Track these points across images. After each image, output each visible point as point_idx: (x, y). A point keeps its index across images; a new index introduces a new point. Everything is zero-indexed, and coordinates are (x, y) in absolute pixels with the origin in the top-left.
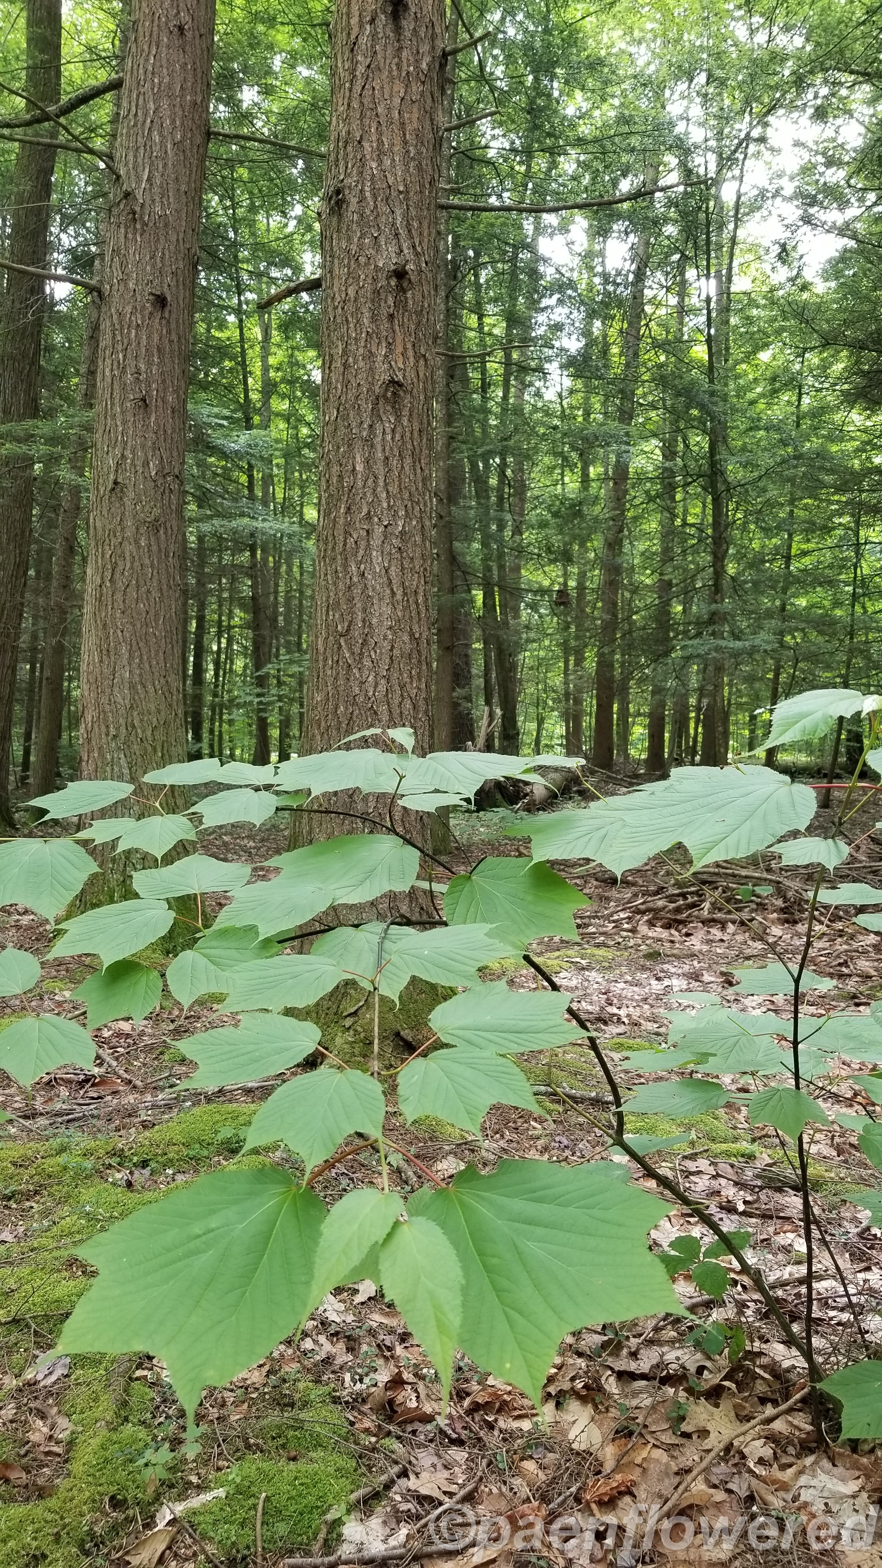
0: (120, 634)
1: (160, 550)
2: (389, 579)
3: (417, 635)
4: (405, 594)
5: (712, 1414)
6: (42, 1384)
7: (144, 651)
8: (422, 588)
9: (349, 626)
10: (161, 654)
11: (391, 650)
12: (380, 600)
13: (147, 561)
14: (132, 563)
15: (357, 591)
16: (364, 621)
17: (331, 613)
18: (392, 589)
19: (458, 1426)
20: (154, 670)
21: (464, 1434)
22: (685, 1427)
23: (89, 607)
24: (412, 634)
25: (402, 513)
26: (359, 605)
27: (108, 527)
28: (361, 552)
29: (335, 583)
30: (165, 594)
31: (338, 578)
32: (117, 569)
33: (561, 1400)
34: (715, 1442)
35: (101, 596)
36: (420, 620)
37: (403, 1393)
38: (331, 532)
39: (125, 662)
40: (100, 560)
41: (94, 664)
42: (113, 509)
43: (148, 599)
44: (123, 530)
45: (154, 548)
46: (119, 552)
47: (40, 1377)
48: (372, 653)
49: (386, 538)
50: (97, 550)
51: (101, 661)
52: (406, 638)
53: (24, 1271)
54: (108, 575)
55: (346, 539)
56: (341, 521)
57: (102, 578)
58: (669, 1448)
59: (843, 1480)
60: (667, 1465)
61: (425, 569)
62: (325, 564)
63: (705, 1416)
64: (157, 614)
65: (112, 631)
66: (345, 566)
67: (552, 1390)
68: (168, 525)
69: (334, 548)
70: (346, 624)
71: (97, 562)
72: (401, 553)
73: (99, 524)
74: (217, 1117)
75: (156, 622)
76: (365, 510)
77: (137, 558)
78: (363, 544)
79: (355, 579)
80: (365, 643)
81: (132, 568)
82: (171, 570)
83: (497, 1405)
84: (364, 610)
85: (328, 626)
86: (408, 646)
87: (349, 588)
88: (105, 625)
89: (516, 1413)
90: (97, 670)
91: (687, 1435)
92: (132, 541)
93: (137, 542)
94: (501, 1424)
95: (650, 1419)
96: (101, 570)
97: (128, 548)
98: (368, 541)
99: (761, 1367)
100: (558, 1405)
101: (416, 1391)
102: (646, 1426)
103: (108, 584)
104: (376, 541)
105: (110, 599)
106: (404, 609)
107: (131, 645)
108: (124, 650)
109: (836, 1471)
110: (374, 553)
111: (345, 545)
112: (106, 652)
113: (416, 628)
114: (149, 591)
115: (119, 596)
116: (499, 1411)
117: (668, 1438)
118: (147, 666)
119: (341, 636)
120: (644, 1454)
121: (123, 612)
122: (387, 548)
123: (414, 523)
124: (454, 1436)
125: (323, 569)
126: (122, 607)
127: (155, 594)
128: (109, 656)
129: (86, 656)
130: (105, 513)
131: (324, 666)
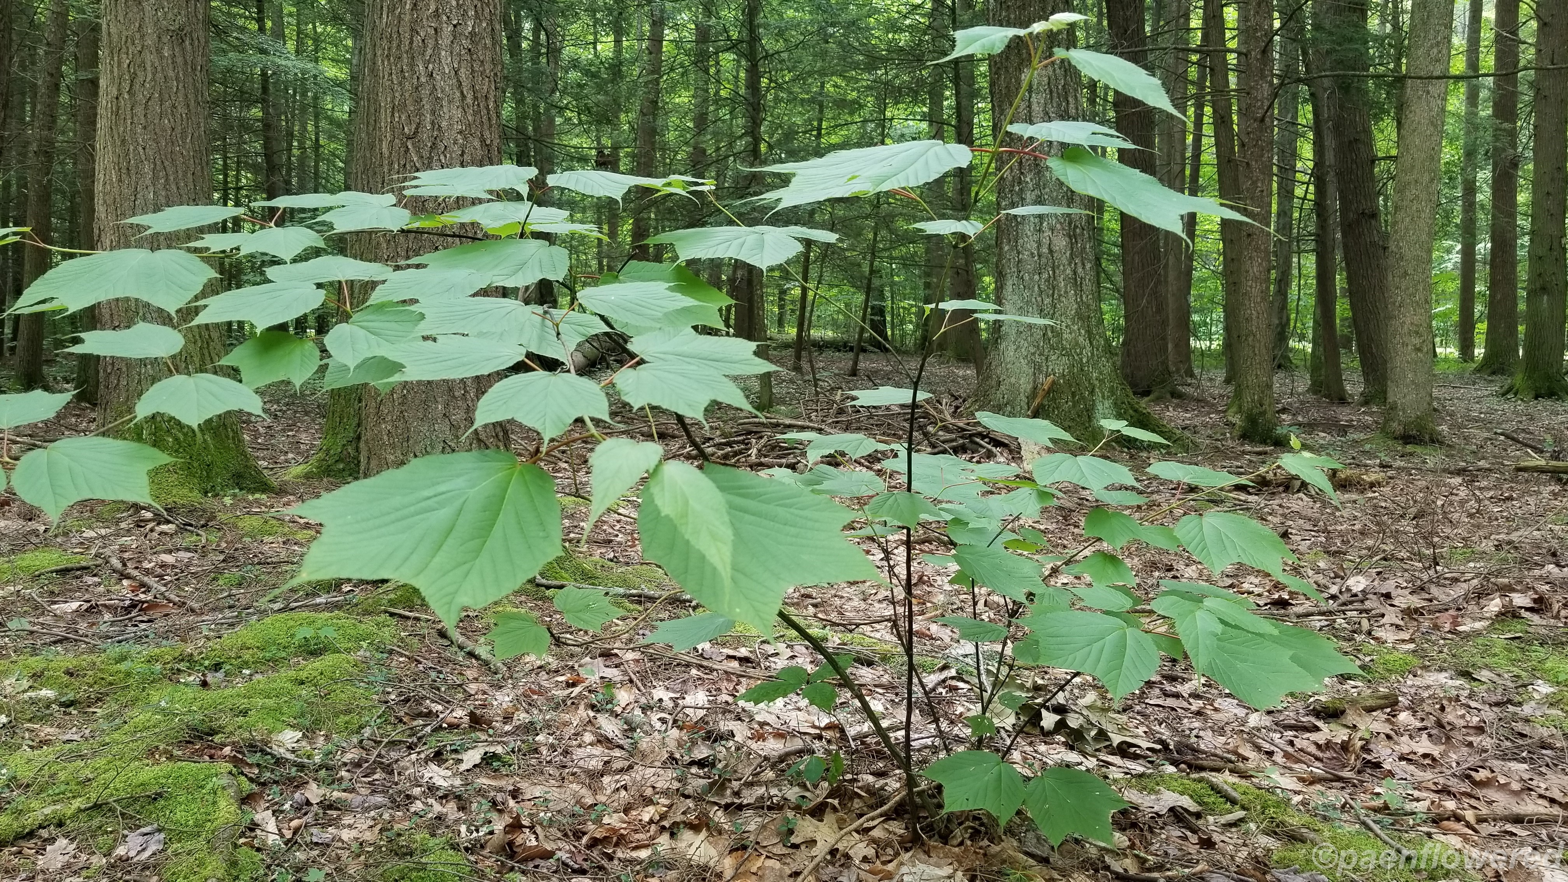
0: (141, 151)
1: (186, 63)
2: (459, 81)
3: (488, 142)
4: (475, 98)
5: (817, 827)
6: (135, 860)
7: (170, 171)
8: (492, 93)
9: (417, 128)
10: (189, 175)
11: (462, 155)
12: (450, 102)
13: (171, 74)
14: (154, 74)
15: (425, 92)
16: (433, 123)
17: (397, 115)
18: (462, 93)
19: (579, 859)
20: (182, 192)
21: (586, 865)
22: (794, 840)
23: (104, 121)
24: (483, 141)
25: (471, 13)
26: (427, 107)
27: (125, 33)
28: (429, 51)
29: (400, 83)
30: (193, 111)
31: (404, 77)
32: (137, 80)
33: (675, 831)
34: (821, 850)
35: (118, 108)
36: (491, 126)
37: (522, 836)
38: (395, 29)
39: (148, 182)
40: (116, 70)
41: (111, 184)
42: (130, 15)
43: (173, 115)
44: (142, 37)
45: (179, 60)
46: (139, 61)
47: (132, 854)
48: (442, 157)
49: (455, 38)
50: (112, 59)
51: (120, 181)
52: (477, 143)
53: (100, 762)
54: (126, 86)
55: (412, 36)
56: (407, 18)
57: (119, 90)
58: (781, 857)
59: (939, 866)
60: (781, 870)
61: (496, 74)
62: (389, 64)
63: (811, 828)
64: (184, 133)
65: (132, 148)
66: (412, 65)
67: (666, 824)
68: (195, 36)
69: (399, 46)
70: (414, 126)
71: (112, 72)
72: (471, 55)
73: (113, 30)
74: (292, 623)
75: (184, 139)
76: (433, 8)
77: (159, 68)
78: (431, 43)
79: (423, 79)
80: (434, 146)
81: (153, 79)
82: (199, 85)
83: (615, 839)
84: (433, 112)
85: (393, 129)
86: (480, 152)
87: (417, 88)
88: (123, 141)
89: (634, 845)
90: (116, 190)
91: (795, 846)
92: (154, 51)
93: (159, 51)
94: (620, 854)
95: (761, 837)
96: (117, 81)
97: (150, 58)
98: (436, 40)
99: (859, 788)
100: (673, 835)
101: (535, 833)
102: (758, 843)
103: (126, 96)
104: (445, 39)
105: (128, 112)
106: (475, 114)
107: (155, 165)
108: (147, 168)
109: (934, 860)
110: (443, 53)
111: (411, 43)
112: (125, 170)
113: (487, 134)
114: (174, 106)
115: (139, 110)
116: (617, 845)
117: (779, 850)
118: (174, 187)
119: (408, 138)
120: (759, 864)
121: (145, 128)
122: (457, 49)
123: (484, 25)
124: (576, 866)
125: (387, 69)
126: (143, 121)
127: (181, 110)
128: (129, 174)
129: (101, 176)
130: (121, 18)
131: (390, 170)
